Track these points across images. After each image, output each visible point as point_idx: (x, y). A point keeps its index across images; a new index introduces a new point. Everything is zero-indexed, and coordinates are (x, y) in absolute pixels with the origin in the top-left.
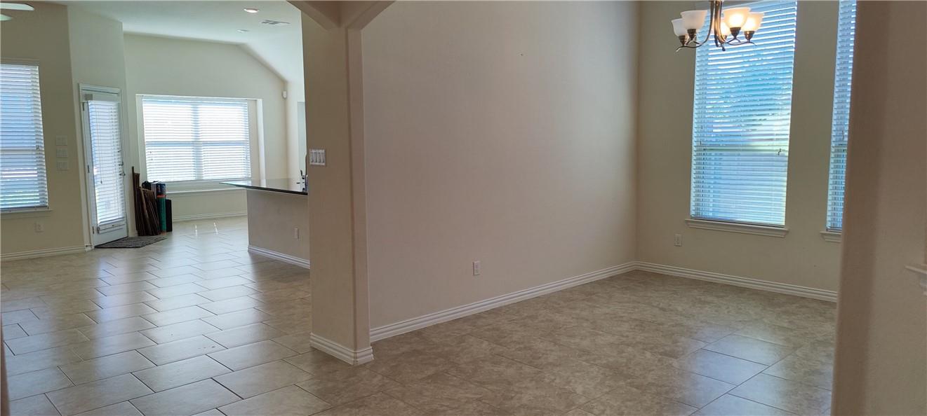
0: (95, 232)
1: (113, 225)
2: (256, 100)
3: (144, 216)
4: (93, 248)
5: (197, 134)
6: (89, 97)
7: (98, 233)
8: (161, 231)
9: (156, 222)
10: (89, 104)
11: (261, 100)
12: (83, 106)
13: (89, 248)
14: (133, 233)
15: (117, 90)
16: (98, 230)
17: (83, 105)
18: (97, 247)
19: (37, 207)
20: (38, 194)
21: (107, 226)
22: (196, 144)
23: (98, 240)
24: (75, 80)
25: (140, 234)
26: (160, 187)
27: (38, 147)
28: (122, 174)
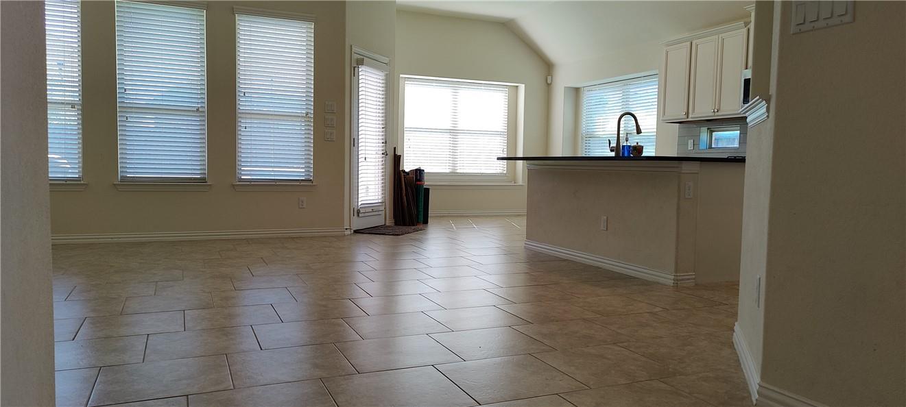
0: (356, 214)
1: (372, 209)
2: (517, 86)
3: (402, 203)
4: (352, 231)
5: (455, 122)
6: (360, 62)
7: (358, 215)
8: (418, 223)
9: (414, 211)
10: (360, 70)
11: (524, 85)
12: (354, 73)
13: (348, 232)
14: (390, 222)
15: (386, 60)
16: (358, 212)
17: (354, 69)
18: (356, 232)
19: (302, 180)
20: (304, 170)
21: (368, 210)
22: (454, 132)
23: (358, 224)
24: (348, 42)
25: (396, 224)
26: (419, 173)
27: (307, 114)
28: (385, 154)
